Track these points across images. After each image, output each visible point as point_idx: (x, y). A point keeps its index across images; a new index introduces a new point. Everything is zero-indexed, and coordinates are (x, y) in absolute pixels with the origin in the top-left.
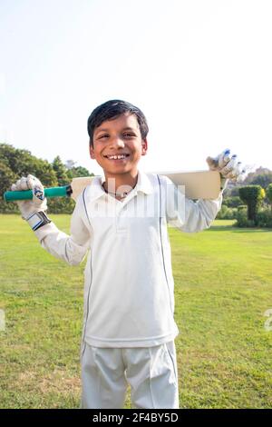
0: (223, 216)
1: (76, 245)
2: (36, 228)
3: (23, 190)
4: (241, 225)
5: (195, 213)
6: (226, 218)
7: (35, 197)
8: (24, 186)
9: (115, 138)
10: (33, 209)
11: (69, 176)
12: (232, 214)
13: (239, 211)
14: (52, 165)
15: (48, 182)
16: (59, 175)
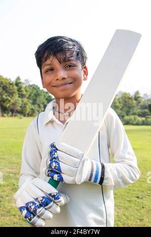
11: (26, 91)
12: (141, 122)
13: (146, 119)
14: (14, 82)
15: (11, 94)
16: (19, 90)
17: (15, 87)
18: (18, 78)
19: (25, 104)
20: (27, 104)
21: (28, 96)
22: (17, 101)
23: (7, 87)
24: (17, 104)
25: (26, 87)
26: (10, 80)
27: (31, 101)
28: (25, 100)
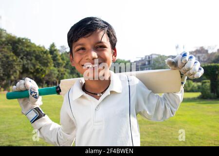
0: (189, 89)
1: (65, 134)
2: (33, 121)
3: (21, 91)
4: (204, 97)
5: (161, 105)
6: (192, 91)
7: (31, 97)
8: (22, 87)
9: (89, 51)
10: (30, 105)
11: (63, 59)
12: (197, 88)
13: (202, 85)
14: (48, 50)
15: (46, 64)
16: (55, 58)
17: (50, 56)
18: (53, 45)
19: (62, 74)
20: (64, 74)
21: (64, 65)
22: (52, 71)
23: (40, 57)
24: (53, 75)
25: (62, 55)
26: (44, 48)
27: (69, 71)
28: (62, 69)
